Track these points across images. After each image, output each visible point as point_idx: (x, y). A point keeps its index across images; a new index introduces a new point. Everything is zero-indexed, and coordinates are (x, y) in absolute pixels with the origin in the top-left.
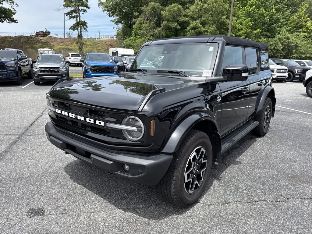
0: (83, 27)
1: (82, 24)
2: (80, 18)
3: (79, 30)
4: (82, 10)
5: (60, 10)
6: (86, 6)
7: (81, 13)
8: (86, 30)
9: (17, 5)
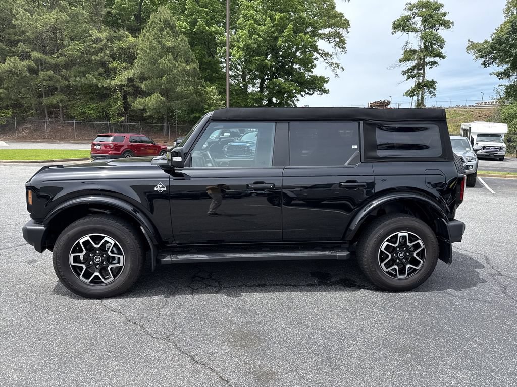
0: (429, 90)
1: (426, 85)
2: (423, 77)
3: (420, 96)
4: (429, 62)
5: (394, 67)
6: (440, 55)
7: (427, 67)
8: (434, 95)
9: (343, 69)
